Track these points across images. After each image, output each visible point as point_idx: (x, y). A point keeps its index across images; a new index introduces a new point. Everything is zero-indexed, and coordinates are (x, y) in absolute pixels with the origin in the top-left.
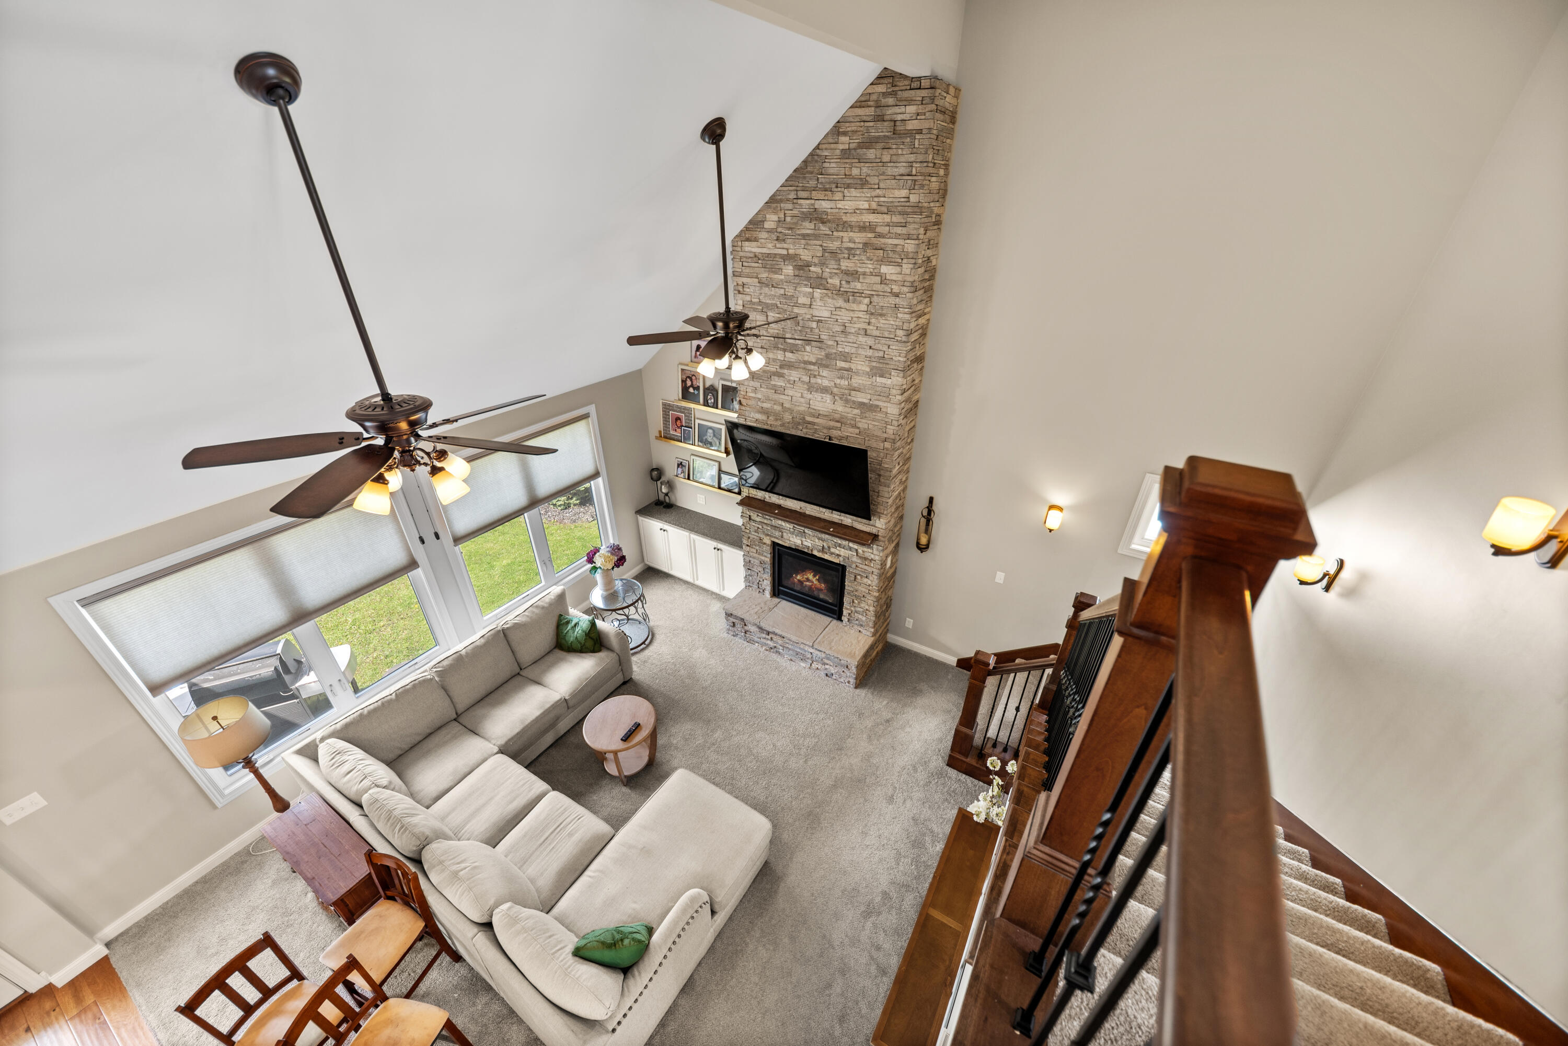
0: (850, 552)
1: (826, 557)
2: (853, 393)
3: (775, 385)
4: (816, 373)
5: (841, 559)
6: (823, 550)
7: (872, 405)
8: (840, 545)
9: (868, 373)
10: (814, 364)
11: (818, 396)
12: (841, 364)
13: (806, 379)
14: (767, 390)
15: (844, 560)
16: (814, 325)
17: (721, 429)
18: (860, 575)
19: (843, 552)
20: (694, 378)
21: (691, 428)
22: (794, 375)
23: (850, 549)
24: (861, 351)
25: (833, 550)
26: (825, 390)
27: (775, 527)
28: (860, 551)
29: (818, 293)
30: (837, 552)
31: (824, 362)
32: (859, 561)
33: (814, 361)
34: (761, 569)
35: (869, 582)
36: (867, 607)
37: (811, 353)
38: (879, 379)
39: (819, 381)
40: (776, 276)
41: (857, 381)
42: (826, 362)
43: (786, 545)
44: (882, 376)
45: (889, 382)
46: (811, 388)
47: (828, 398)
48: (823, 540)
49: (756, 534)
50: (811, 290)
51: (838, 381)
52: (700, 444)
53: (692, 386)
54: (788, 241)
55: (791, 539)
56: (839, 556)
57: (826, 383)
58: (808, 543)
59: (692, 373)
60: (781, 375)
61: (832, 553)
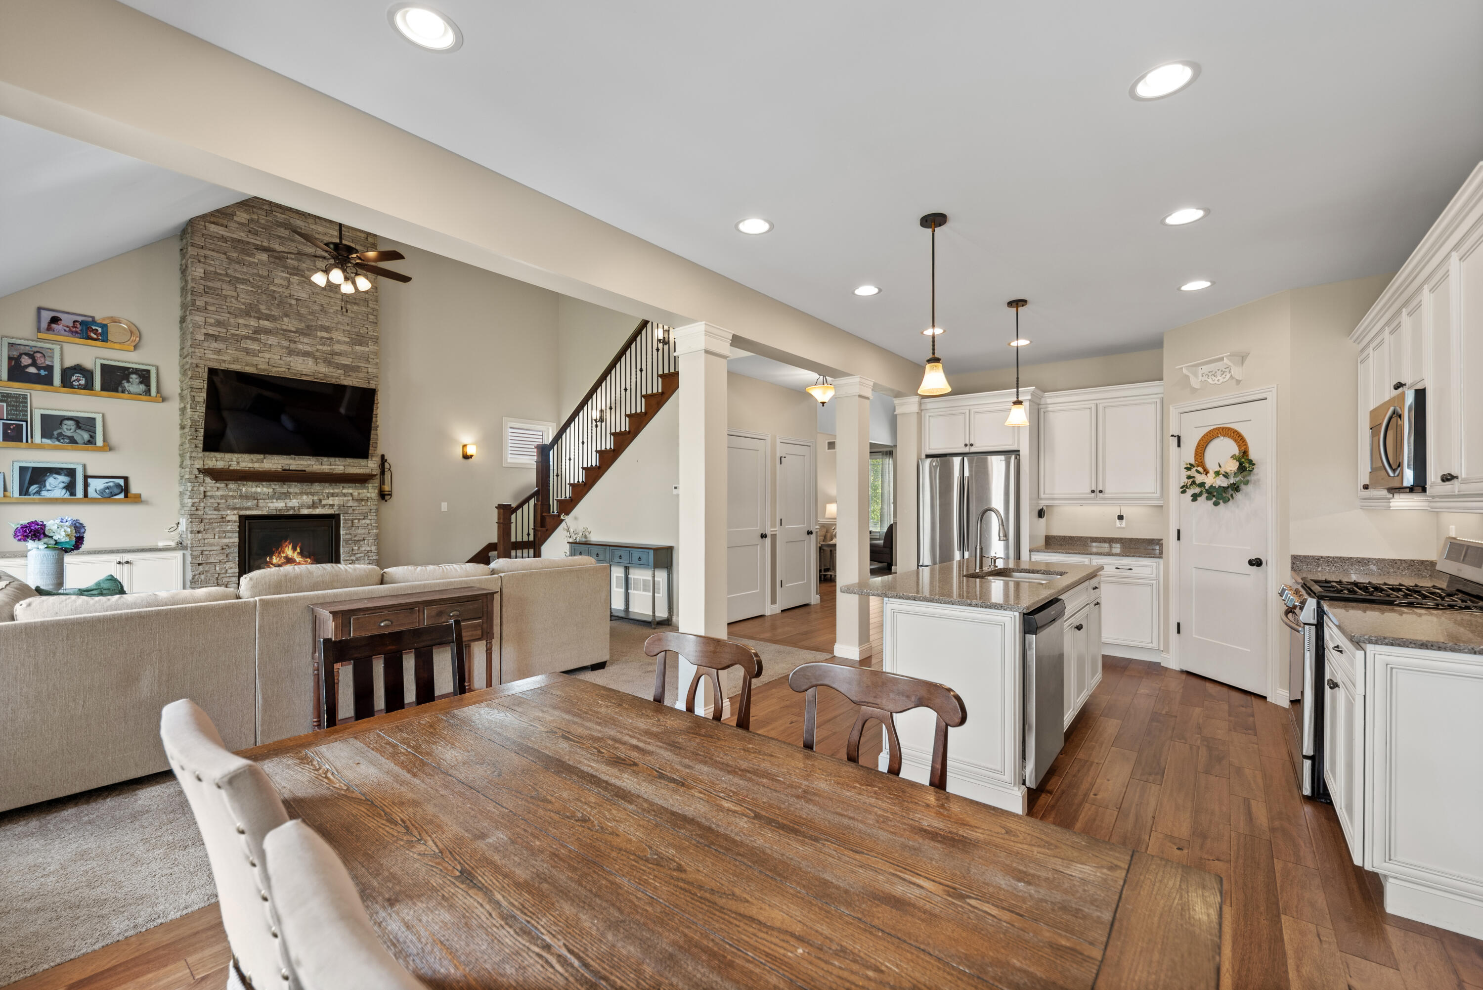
0: (345, 498)
1: (318, 511)
2: (336, 357)
3: (247, 348)
4: (297, 340)
5: (336, 508)
6: (314, 505)
7: (353, 367)
8: (333, 495)
9: (348, 343)
10: (294, 332)
11: (300, 359)
12: (325, 334)
13: (286, 343)
14: (236, 352)
15: (339, 507)
16: (293, 302)
17: (94, 419)
18: (356, 519)
19: (336, 501)
20: (38, 355)
21: (27, 422)
22: (272, 340)
23: (345, 495)
24: (339, 326)
25: (324, 502)
26: (306, 354)
27: (246, 497)
28: (355, 494)
29: (295, 279)
30: (331, 503)
31: (305, 332)
32: (356, 504)
33: (294, 329)
34: (222, 557)
35: (368, 522)
36: (368, 549)
37: (290, 324)
38: (357, 347)
39: (300, 346)
40: (248, 258)
41: (338, 348)
42: (308, 331)
43: (265, 512)
44: (360, 345)
45: (367, 349)
46: (291, 352)
47: (310, 362)
48: (313, 494)
49: (216, 513)
50: (288, 276)
51: (320, 347)
52: (47, 441)
53: (34, 364)
54: (262, 236)
55: (269, 505)
56: (332, 506)
57: (308, 348)
58: (294, 503)
59: (35, 349)
60: (255, 340)
61: (324, 506)
